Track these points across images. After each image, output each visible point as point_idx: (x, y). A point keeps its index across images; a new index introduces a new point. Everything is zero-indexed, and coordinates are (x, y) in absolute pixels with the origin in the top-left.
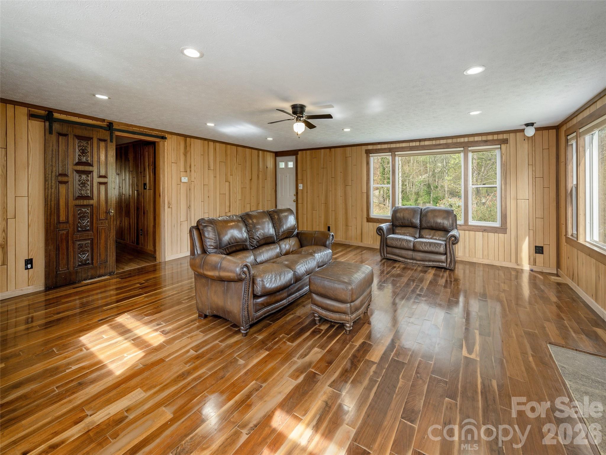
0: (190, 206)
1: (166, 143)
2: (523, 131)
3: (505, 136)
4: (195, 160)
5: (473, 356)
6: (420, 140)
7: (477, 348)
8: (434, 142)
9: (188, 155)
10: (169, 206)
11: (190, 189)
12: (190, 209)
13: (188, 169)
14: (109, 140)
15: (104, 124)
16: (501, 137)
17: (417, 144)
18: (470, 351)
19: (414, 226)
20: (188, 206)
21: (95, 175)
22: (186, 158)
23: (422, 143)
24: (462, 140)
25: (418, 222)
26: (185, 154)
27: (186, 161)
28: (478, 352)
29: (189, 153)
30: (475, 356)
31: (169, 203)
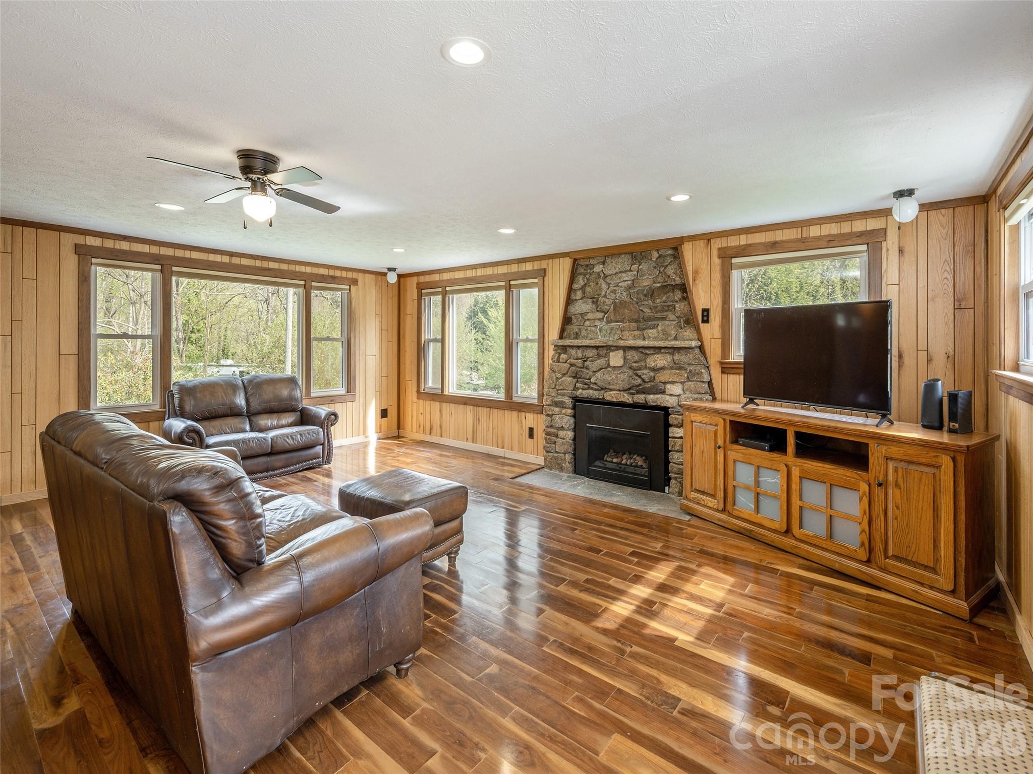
2: (385, 274)
3: (354, 275)
6: (231, 254)
8: (258, 263)
16: (350, 275)
17: (226, 259)
19: (234, 413)
23: (236, 260)
24: (303, 269)
25: (243, 403)
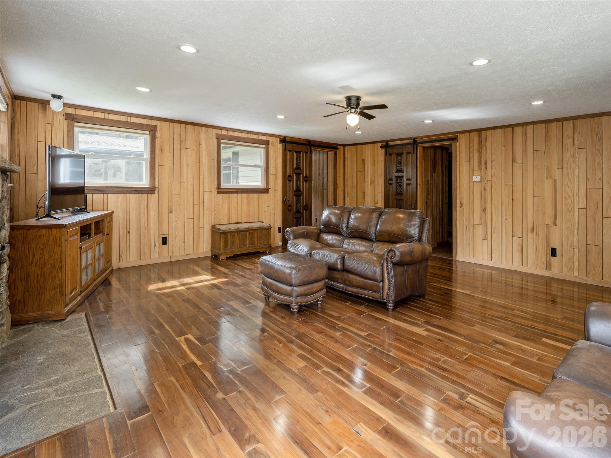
0: (485, 209)
1: (458, 144)
4: (492, 154)
5: (182, 338)
7: (185, 347)
9: (484, 151)
10: (461, 206)
11: (485, 190)
12: (485, 211)
13: (483, 166)
14: (412, 152)
15: (411, 141)
18: (187, 340)
20: (483, 207)
21: (405, 179)
22: (480, 154)
26: (479, 151)
27: (480, 158)
28: (181, 344)
29: (485, 148)
30: (181, 339)
31: (461, 203)
